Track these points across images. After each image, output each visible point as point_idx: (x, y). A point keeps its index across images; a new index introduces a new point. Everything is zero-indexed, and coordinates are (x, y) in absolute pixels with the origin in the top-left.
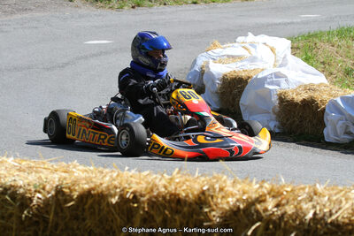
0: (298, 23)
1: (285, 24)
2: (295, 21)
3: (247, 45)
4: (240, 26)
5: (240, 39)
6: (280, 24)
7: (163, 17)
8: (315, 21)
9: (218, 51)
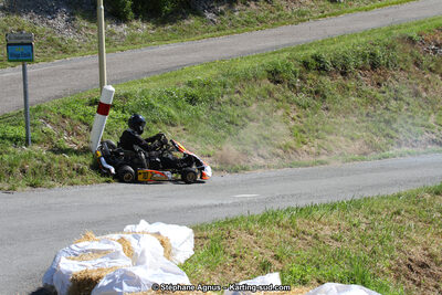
0: (227, 205)
1: (211, 207)
2: (225, 202)
3: (127, 237)
4: (154, 210)
5: (129, 227)
6: (205, 207)
7: (62, 200)
8: (249, 203)
9: (84, 244)
